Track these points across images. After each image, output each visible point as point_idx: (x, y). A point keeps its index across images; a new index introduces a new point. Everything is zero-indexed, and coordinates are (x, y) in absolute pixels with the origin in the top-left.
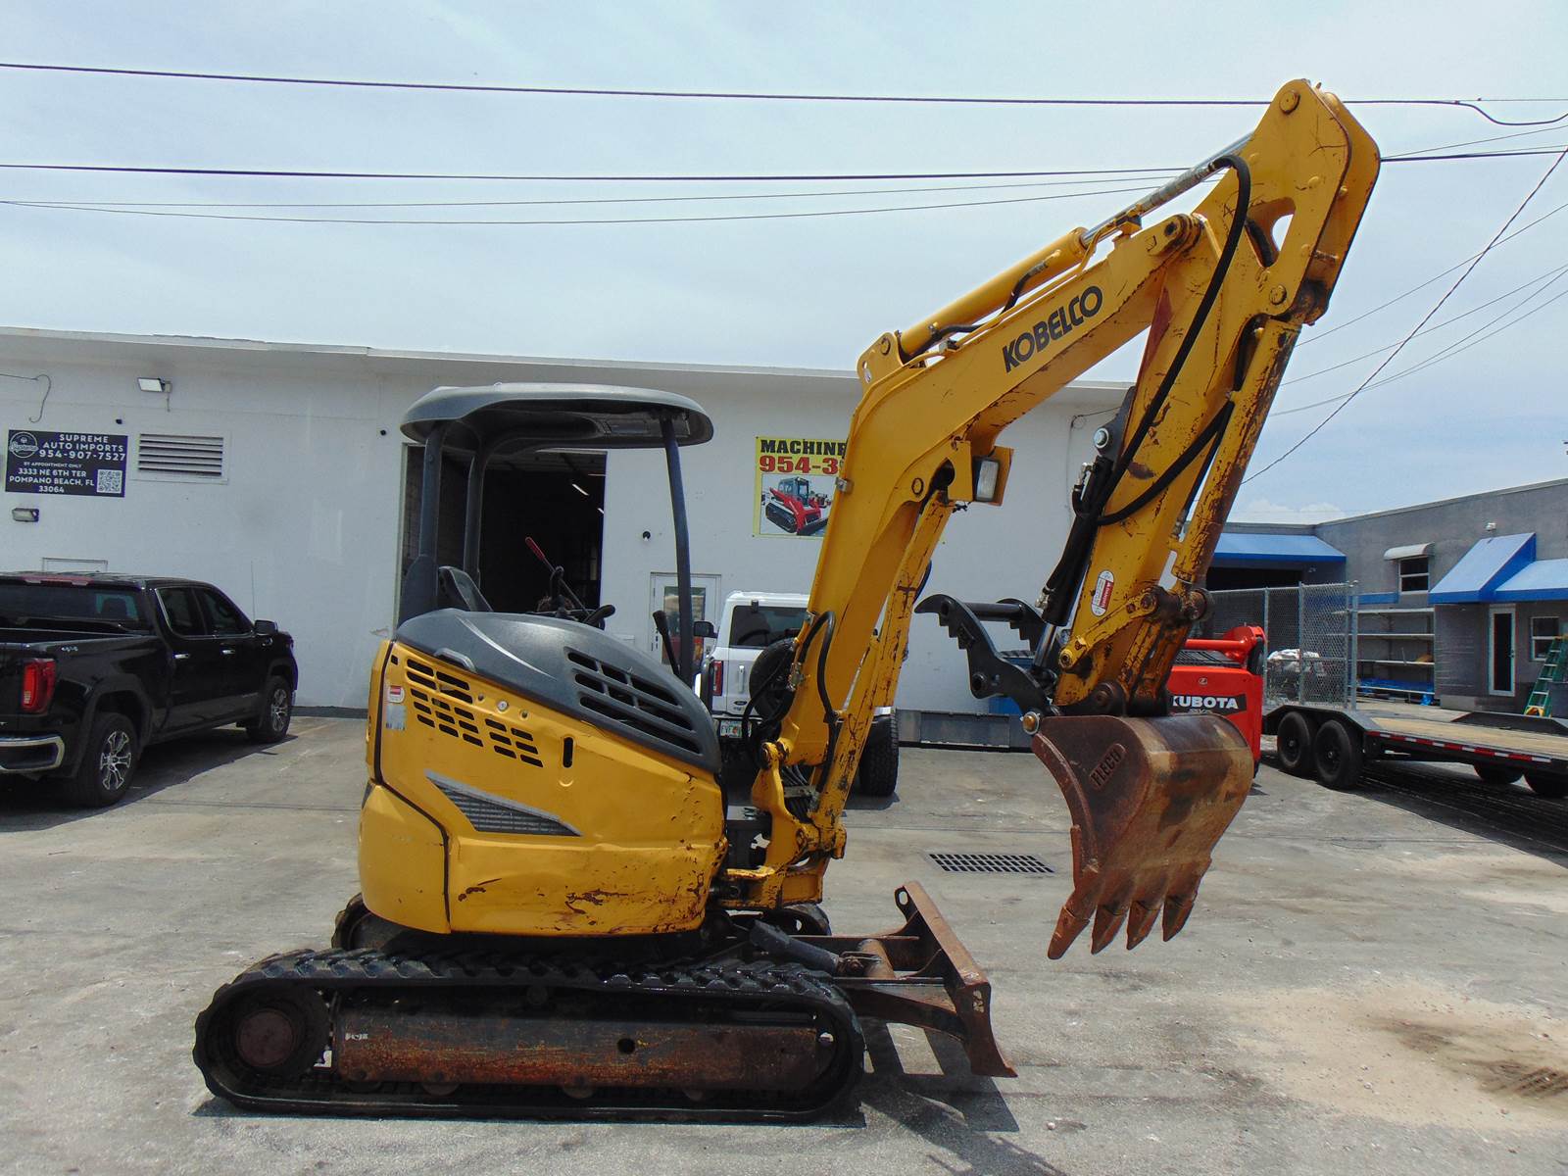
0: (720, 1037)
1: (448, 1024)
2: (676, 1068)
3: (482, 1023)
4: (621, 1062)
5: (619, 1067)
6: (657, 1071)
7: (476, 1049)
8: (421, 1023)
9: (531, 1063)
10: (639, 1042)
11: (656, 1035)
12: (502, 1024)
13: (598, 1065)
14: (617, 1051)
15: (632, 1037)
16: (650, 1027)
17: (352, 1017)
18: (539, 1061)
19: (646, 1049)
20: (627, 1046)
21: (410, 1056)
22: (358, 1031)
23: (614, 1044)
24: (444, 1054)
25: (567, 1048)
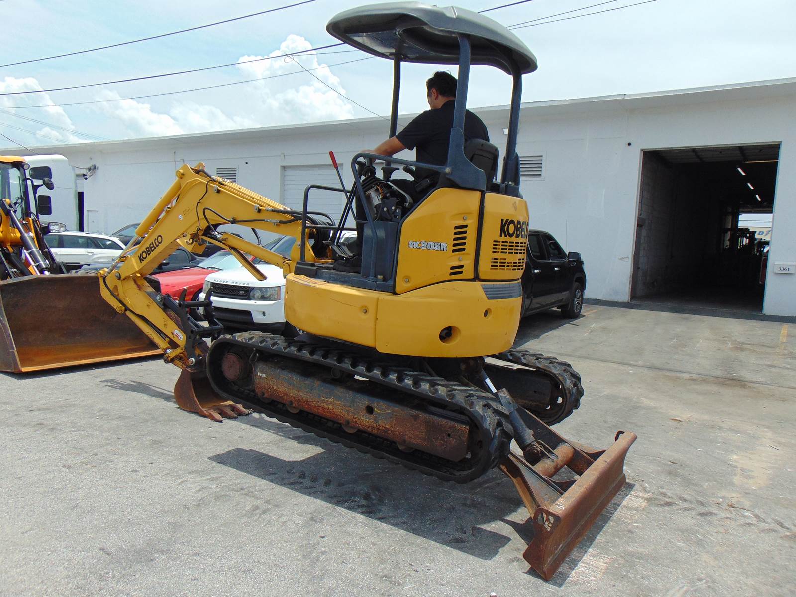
0: (416, 418)
1: (296, 378)
2: (392, 429)
3: (309, 381)
4: (366, 418)
5: (365, 421)
6: (383, 428)
7: (305, 393)
8: (285, 375)
9: (327, 407)
10: (376, 410)
11: (384, 407)
12: (317, 383)
13: (356, 416)
14: (365, 411)
15: (372, 406)
16: (381, 403)
17: (261, 365)
18: (331, 407)
19: (379, 414)
20: (370, 410)
21: (280, 390)
22: (262, 372)
23: (364, 407)
24: (293, 392)
25: (342, 404)
